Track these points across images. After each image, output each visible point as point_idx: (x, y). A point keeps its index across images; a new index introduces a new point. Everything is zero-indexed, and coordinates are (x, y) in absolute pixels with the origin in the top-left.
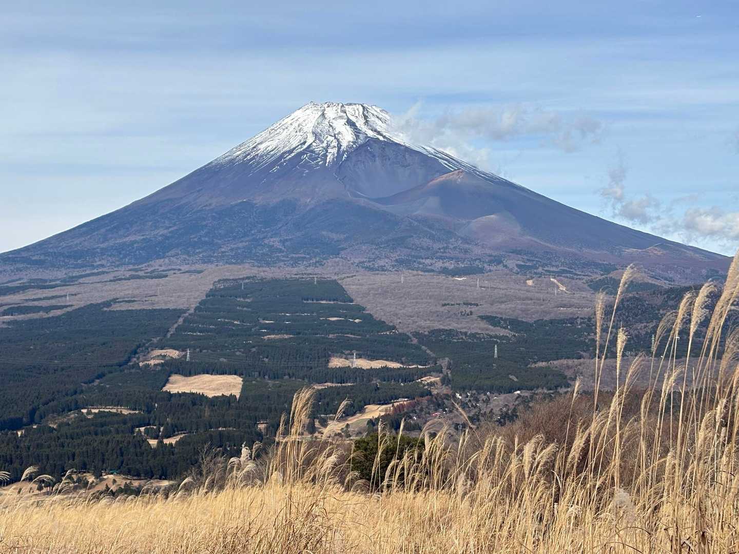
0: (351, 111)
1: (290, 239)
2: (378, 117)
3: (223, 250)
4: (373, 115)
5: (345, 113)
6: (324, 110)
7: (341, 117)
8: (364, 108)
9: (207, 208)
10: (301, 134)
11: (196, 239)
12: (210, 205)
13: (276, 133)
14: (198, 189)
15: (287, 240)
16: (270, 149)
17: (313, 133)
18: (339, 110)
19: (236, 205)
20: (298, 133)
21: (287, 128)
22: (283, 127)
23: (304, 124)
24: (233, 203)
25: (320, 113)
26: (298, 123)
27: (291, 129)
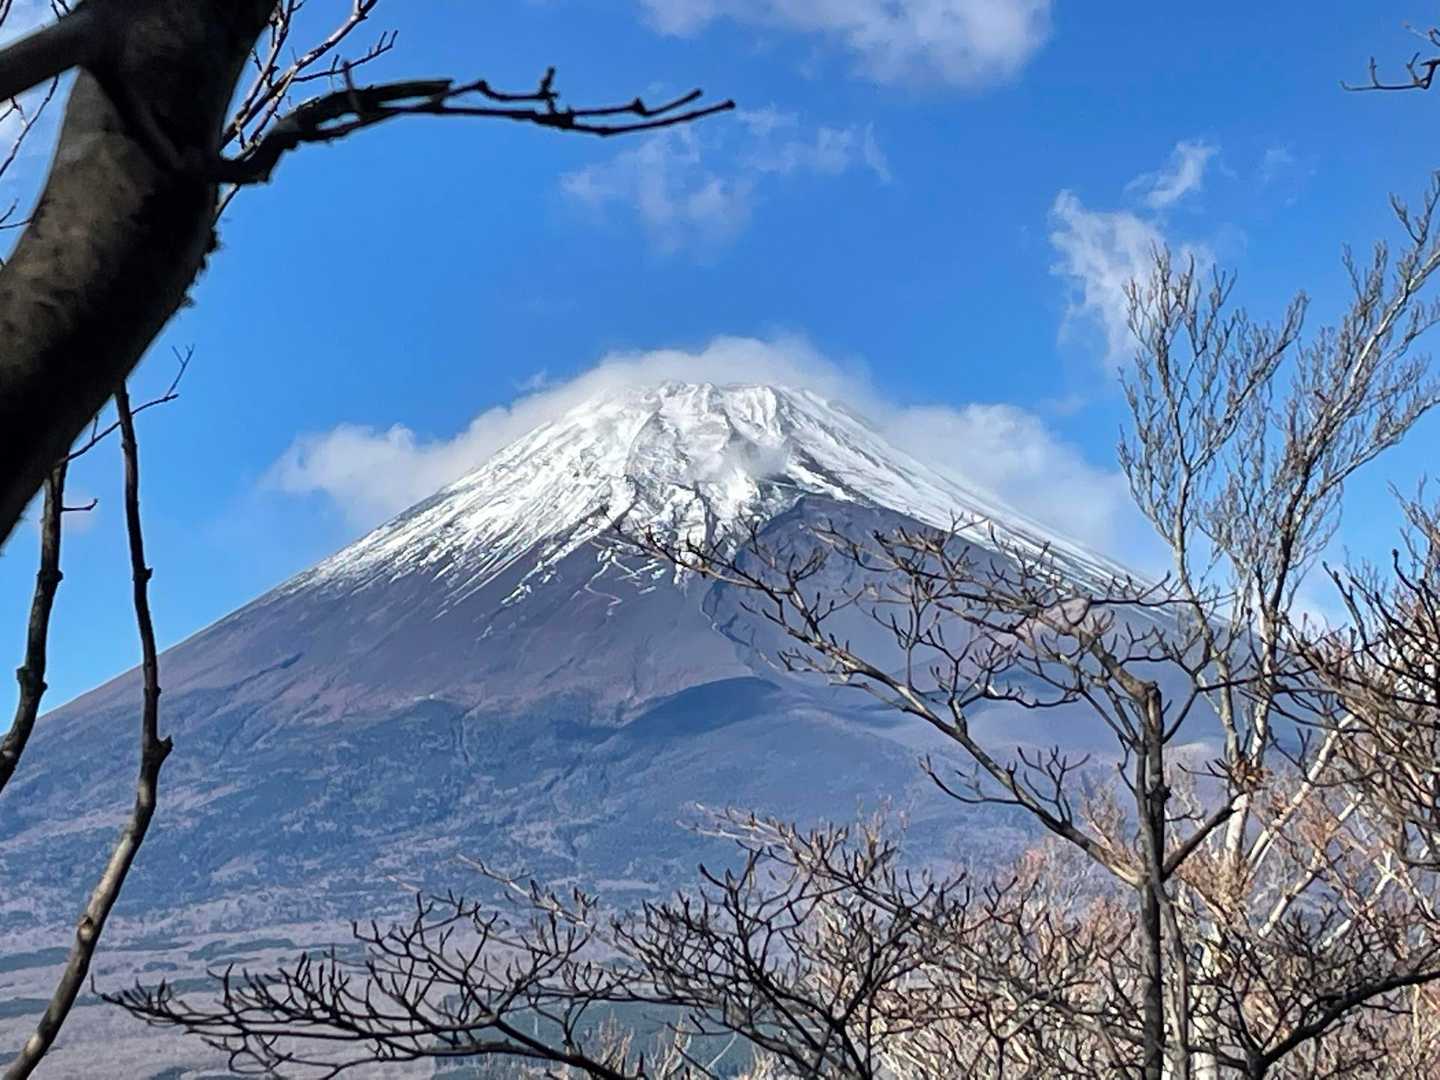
0: (743, 407)
1: (588, 828)
2: (823, 426)
3: (388, 863)
4: (809, 418)
5: (723, 412)
6: (659, 405)
7: (712, 427)
8: (778, 395)
9: (319, 721)
10: (592, 480)
11: (297, 827)
12: (327, 709)
13: (514, 477)
14: (281, 660)
15: (577, 830)
16: (497, 528)
17: (629, 479)
18: (704, 407)
19: (407, 713)
20: (583, 480)
21: (546, 463)
22: (536, 460)
23: (598, 451)
24: (399, 705)
25: (645, 416)
26: (582, 446)
27: (560, 464)
